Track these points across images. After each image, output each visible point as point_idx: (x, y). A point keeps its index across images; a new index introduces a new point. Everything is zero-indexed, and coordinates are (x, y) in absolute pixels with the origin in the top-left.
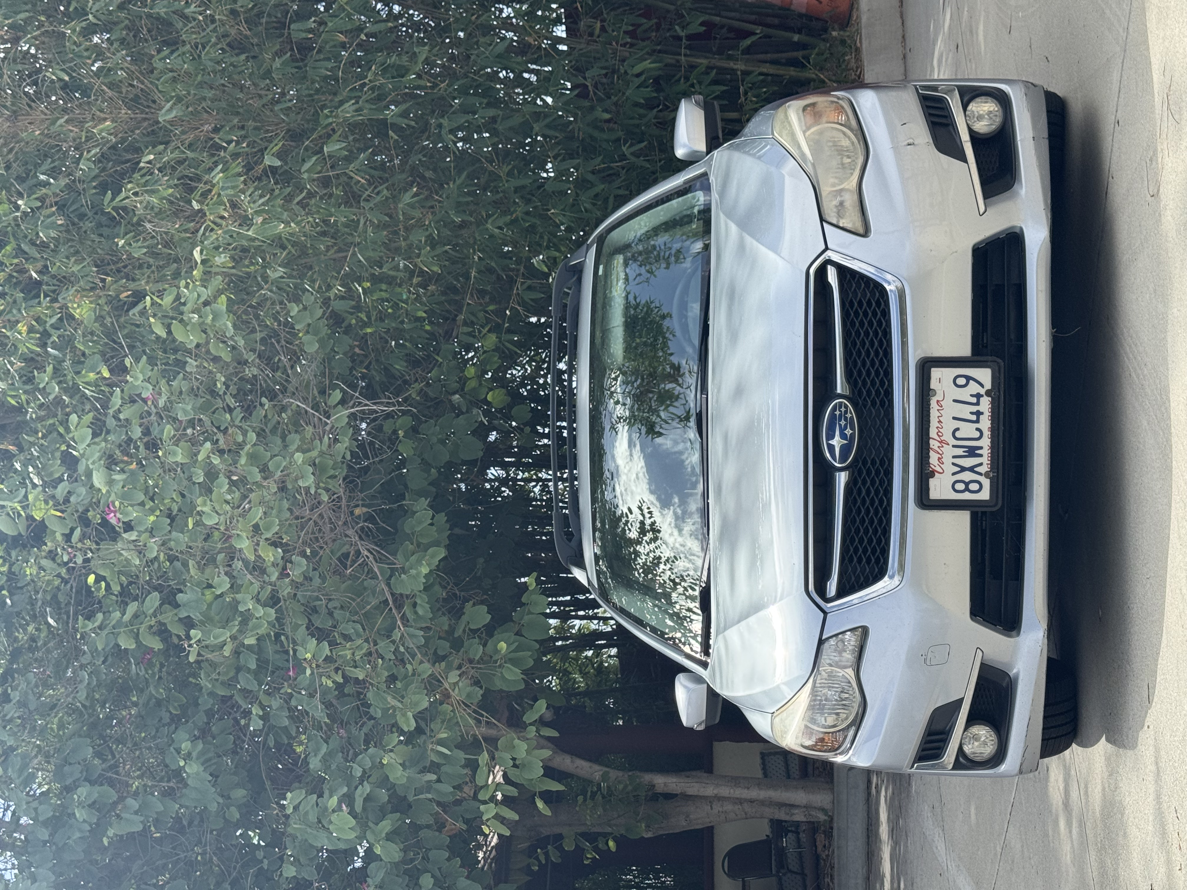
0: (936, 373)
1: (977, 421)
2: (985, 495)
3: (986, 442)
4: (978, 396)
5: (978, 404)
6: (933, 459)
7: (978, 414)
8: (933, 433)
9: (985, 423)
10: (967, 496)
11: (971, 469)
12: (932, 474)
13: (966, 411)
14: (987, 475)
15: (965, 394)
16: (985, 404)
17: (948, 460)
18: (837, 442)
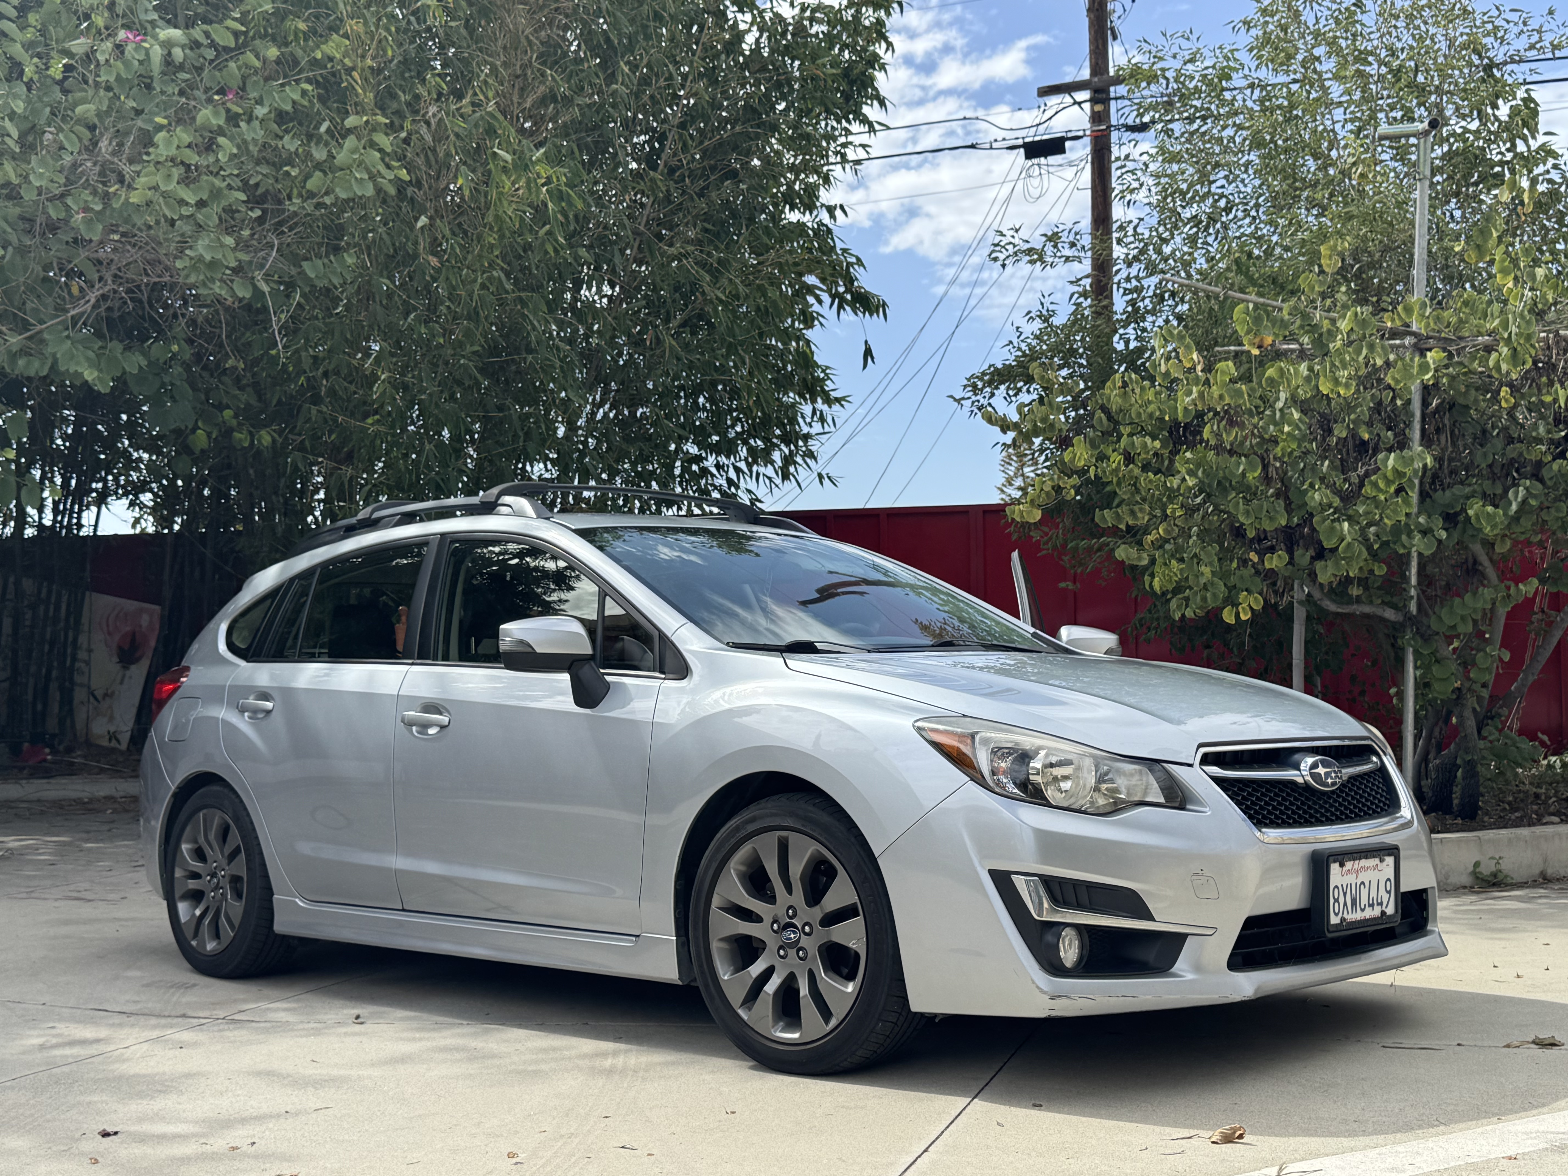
0: (1390, 860)
1: (1370, 905)
2: (1334, 920)
3: (1358, 916)
4: (1381, 904)
5: (1378, 904)
6: (1349, 865)
7: (1371, 905)
8: (1364, 862)
9: (1369, 913)
10: (1332, 901)
11: (1345, 904)
12: (1342, 865)
13: (1373, 894)
14: (1343, 920)
15: (1382, 892)
16: (1376, 912)
17: (1351, 879)
18: (1321, 770)
